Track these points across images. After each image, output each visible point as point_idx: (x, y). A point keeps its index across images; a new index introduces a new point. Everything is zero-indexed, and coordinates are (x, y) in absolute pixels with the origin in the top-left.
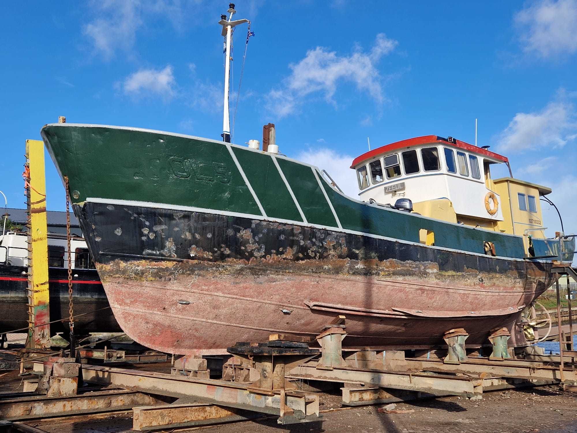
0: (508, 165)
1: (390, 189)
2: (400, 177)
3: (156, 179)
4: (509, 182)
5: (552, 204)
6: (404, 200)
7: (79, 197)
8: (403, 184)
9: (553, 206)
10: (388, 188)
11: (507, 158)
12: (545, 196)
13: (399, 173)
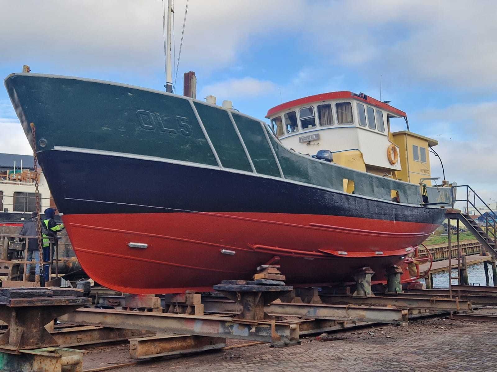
0: (406, 120)
1: (305, 140)
2: (314, 128)
3: (123, 130)
4: (406, 135)
5: (436, 155)
6: (325, 151)
7: (46, 145)
8: (318, 134)
9: (438, 156)
10: (303, 139)
11: (405, 113)
12: (431, 147)
13: (314, 125)
